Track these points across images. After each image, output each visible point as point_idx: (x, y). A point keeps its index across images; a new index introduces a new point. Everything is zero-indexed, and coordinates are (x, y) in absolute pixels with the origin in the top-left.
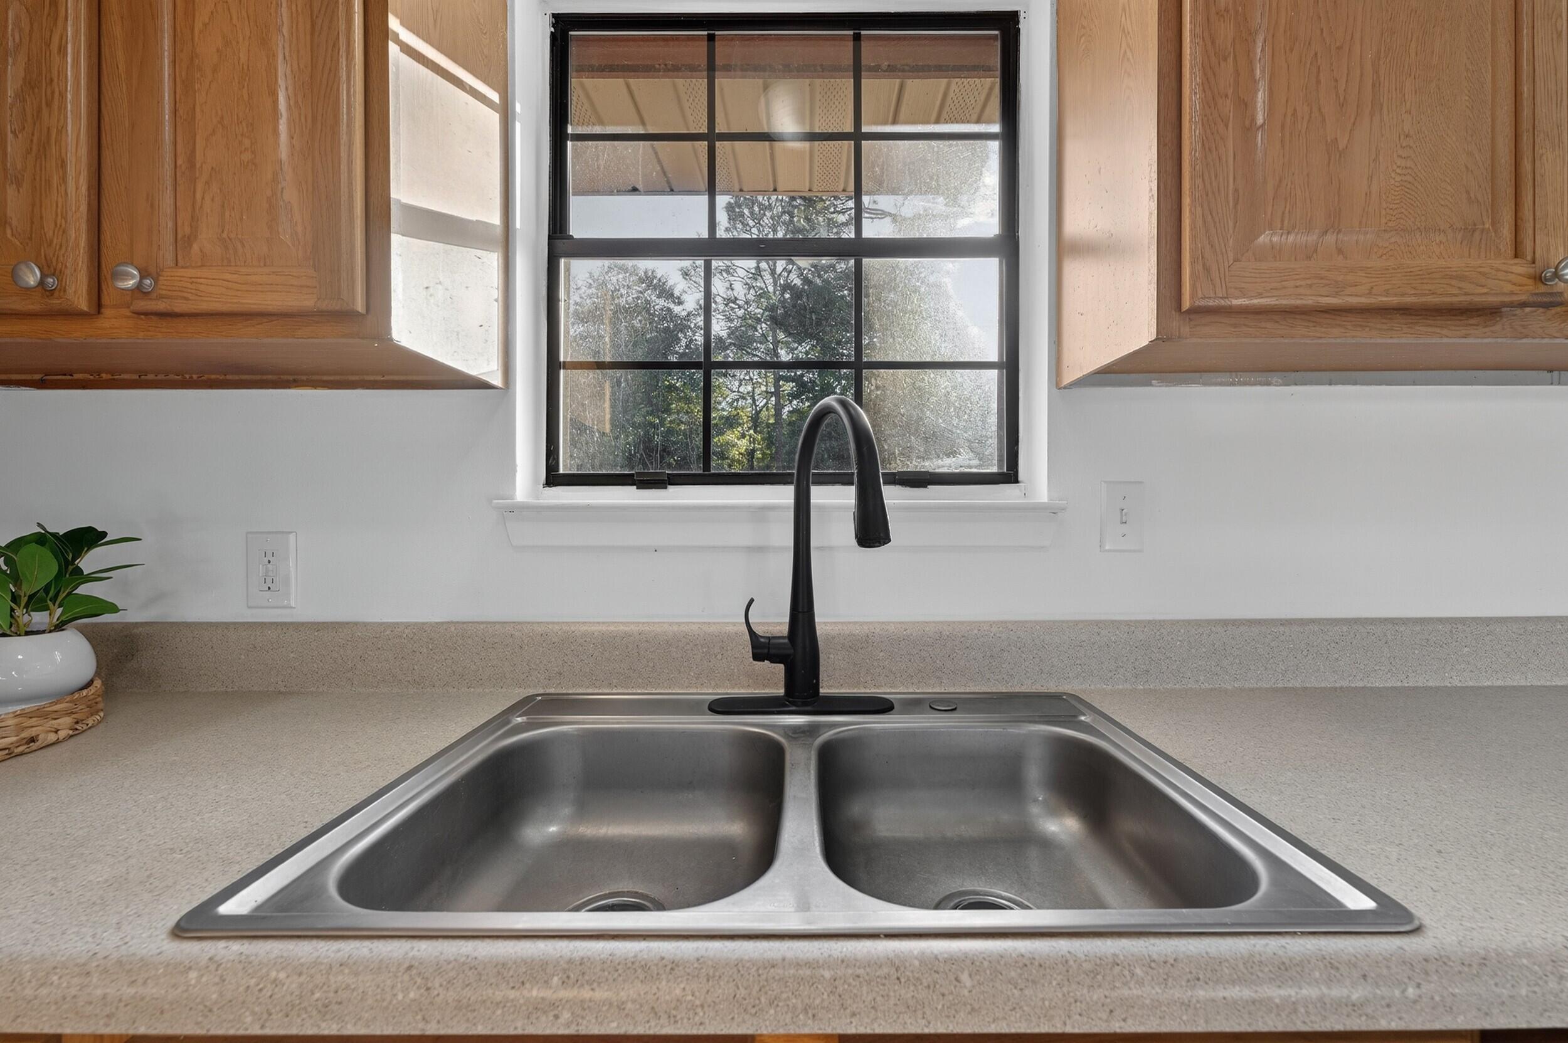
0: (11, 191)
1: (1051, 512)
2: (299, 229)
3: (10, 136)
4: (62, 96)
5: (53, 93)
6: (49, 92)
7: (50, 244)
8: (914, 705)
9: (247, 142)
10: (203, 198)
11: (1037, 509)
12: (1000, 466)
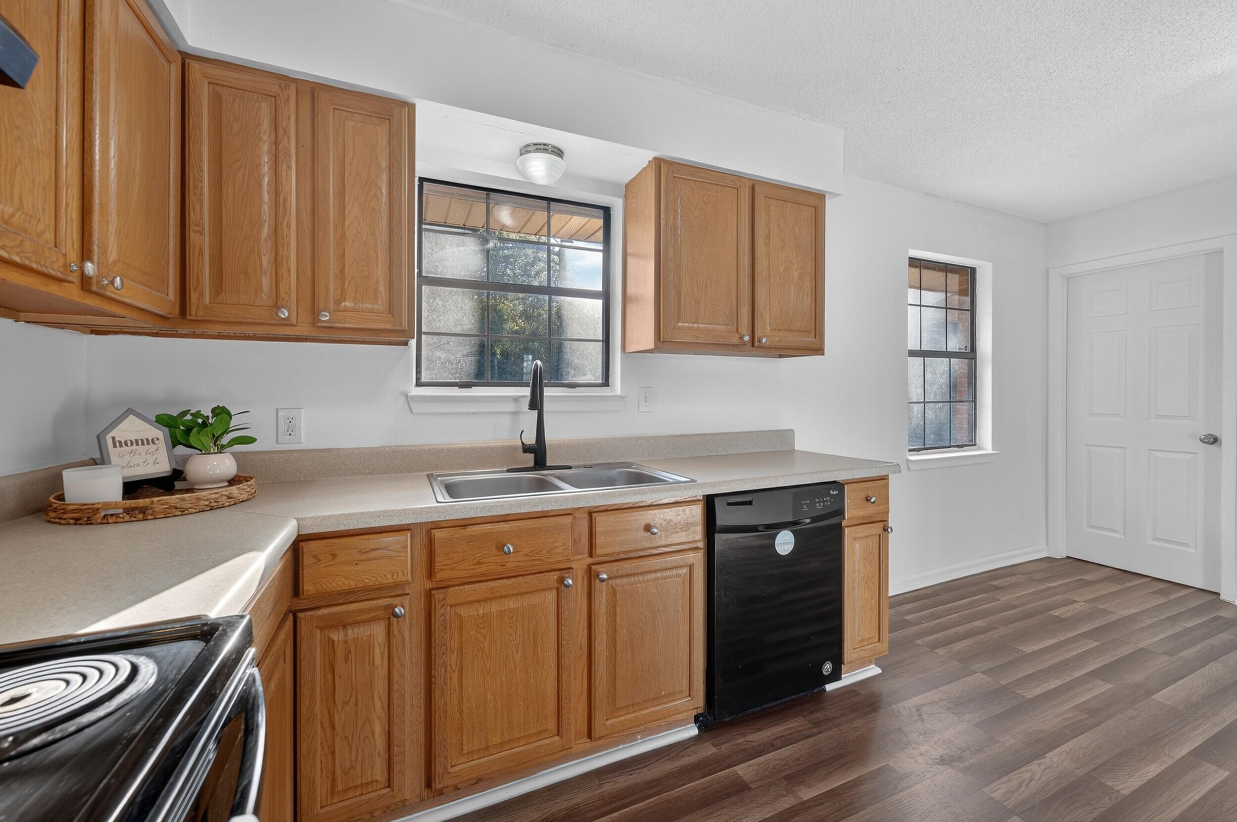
0: (264, 277)
1: (622, 398)
2: (384, 300)
3: (263, 256)
4: (289, 244)
5: (284, 243)
6: (283, 242)
7: (283, 299)
8: (578, 467)
9: (366, 269)
10: (348, 287)
11: (616, 396)
12: (602, 380)
